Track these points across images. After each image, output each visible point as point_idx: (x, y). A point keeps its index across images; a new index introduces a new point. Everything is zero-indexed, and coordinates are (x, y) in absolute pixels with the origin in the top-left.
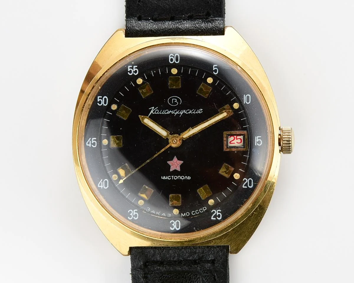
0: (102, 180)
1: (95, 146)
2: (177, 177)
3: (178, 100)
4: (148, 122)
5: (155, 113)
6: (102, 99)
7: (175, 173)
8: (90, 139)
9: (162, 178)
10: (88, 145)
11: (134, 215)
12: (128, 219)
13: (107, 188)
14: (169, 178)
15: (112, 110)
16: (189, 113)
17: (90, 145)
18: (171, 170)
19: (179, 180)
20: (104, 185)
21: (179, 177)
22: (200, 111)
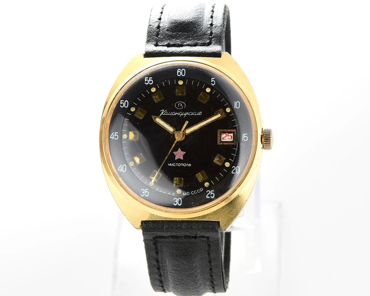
0: (121, 165)
1: (117, 139)
2: (181, 165)
3: (183, 105)
4: (159, 121)
5: (165, 114)
6: (124, 102)
7: (179, 161)
8: (113, 133)
9: (169, 165)
10: (112, 138)
11: (145, 193)
12: (141, 196)
13: (125, 171)
14: (174, 165)
15: (131, 111)
16: (191, 115)
17: (113, 138)
18: (176, 159)
19: (182, 167)
20: (123, 169)
21: (182, 164)
22: (200, 114)
